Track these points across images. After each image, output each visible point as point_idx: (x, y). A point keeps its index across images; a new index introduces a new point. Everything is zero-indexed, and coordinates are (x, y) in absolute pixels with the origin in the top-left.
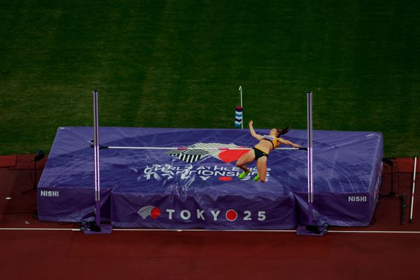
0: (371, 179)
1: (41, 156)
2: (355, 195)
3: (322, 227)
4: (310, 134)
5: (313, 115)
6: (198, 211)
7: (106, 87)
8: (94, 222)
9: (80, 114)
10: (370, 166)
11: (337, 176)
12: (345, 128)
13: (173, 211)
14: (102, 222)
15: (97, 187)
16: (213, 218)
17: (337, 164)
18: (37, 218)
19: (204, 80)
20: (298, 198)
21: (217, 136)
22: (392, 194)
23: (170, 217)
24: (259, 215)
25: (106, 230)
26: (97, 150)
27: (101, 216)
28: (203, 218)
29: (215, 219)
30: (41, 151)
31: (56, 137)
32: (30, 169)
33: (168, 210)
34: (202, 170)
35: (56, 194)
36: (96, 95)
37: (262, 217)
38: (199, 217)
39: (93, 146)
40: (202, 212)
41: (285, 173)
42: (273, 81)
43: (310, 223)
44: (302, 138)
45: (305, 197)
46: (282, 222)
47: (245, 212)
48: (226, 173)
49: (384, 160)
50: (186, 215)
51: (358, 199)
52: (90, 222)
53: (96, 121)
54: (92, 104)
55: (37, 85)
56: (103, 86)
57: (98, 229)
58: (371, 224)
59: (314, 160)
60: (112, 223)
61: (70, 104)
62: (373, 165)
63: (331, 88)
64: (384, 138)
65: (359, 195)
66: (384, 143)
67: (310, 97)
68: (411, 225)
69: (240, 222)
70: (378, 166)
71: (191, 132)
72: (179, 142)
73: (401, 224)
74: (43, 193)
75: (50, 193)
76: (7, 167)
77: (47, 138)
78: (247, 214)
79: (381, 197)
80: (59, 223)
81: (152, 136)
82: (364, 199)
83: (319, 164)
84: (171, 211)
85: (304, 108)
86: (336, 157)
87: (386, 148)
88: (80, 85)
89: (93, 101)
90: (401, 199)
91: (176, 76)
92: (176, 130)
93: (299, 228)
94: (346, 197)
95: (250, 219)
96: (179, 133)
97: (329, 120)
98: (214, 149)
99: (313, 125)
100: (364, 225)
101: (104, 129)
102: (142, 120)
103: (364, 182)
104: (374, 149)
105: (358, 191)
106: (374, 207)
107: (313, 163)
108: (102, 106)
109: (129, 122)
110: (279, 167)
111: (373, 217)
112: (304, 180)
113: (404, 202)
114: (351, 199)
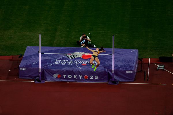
0: (134, 65)
1: (21, 56)
2: (129, 71)
3: (117, 81)
4: (113, 50)
5: (115, 43)
6: (74, 75)
7: (44, 33)
8: (39, 79)
9: (35, 42)
10: (134, 61)
11: (122, 64)
12: (125, 48)
13: (66, 75)
14: (41, 79)
15: (40, 67)
16: (80, 78)
17: (123, 60)
18: (19, 77)
19: (77, 31)
20: (109, 71)
21: (81, 50)
22: (142, 71)
23: (65, 77)
24: (96, 77)
25: (43, 82)
26: (40, 54)
27: (41, 77)
28: (76, 78)
29: (81, 78)
30: (21, 55)
31: (26, 49)
32: (17, 61)
33: (64, 75)
34: (76, 62)
35: (25, 69)
36: (40, 36)
37: (96, 78)
38: (74, 78)
39: (39, 53)
40: (76, 76)
41: (104, 63)
42: (101, 31)
43: (113, 80)
44: (110, 51)
45: (111, 71)
46: (103, 80)
47: (91, 76)
48: (84, 63)
49: (139, 59)
50: (70, 76)
51: (130, 72)
52: (38, 79)
53: (40, 44)
54: (39, 38)
55: (20, 32)
56: (42, 32)
57: (40, 81)
58: (134, 81)
59: (115, 59)
60: (45, 79)
61: (31, 38)
62: (135, 61)
63: (121, 34)
64: (139, 51)
65: (130, 71)
66: (139, 53)
67: (114, 37)
68: (148, 81)
69: (89, 79)
70: (136, 61)
71: (73, 48)
72: (68, 52)
73: (144, 81)
74: (21, 69)
75: (23, 69)
76: (9, 60)
77: (23, 50)
78: (91, 77)
79: (137, 71)
80: (27, 79)
81: (59, 50)
82: (132, 72)
83: (117, 60)
84: (65, 76)
85: (111, 41)
86: (122, 58)
87: (139, 55)
88: (35, 32)
89: (39, 37)
90: (145, 72)
91: (67, 29)
92: (67, 48)
93: (109, 82)
94: (125, 71)
95: (93, 79)
96: (68, 49)
97: (120, 45)
98: (80, 54)
99: (115, 47)
100: (132, 81)
101: (43, 47)
102: (56, 44)
103: (132, 66)
104: (135, 55)
105: (130, 70)
106: (135, 75)
107: (114, 60)
108: (42, 39)
109: (51, 45)
110: (103, 61)
111: (135, 78)
112: (111, 66)
113: (145, 74)
114: (127, 72)
